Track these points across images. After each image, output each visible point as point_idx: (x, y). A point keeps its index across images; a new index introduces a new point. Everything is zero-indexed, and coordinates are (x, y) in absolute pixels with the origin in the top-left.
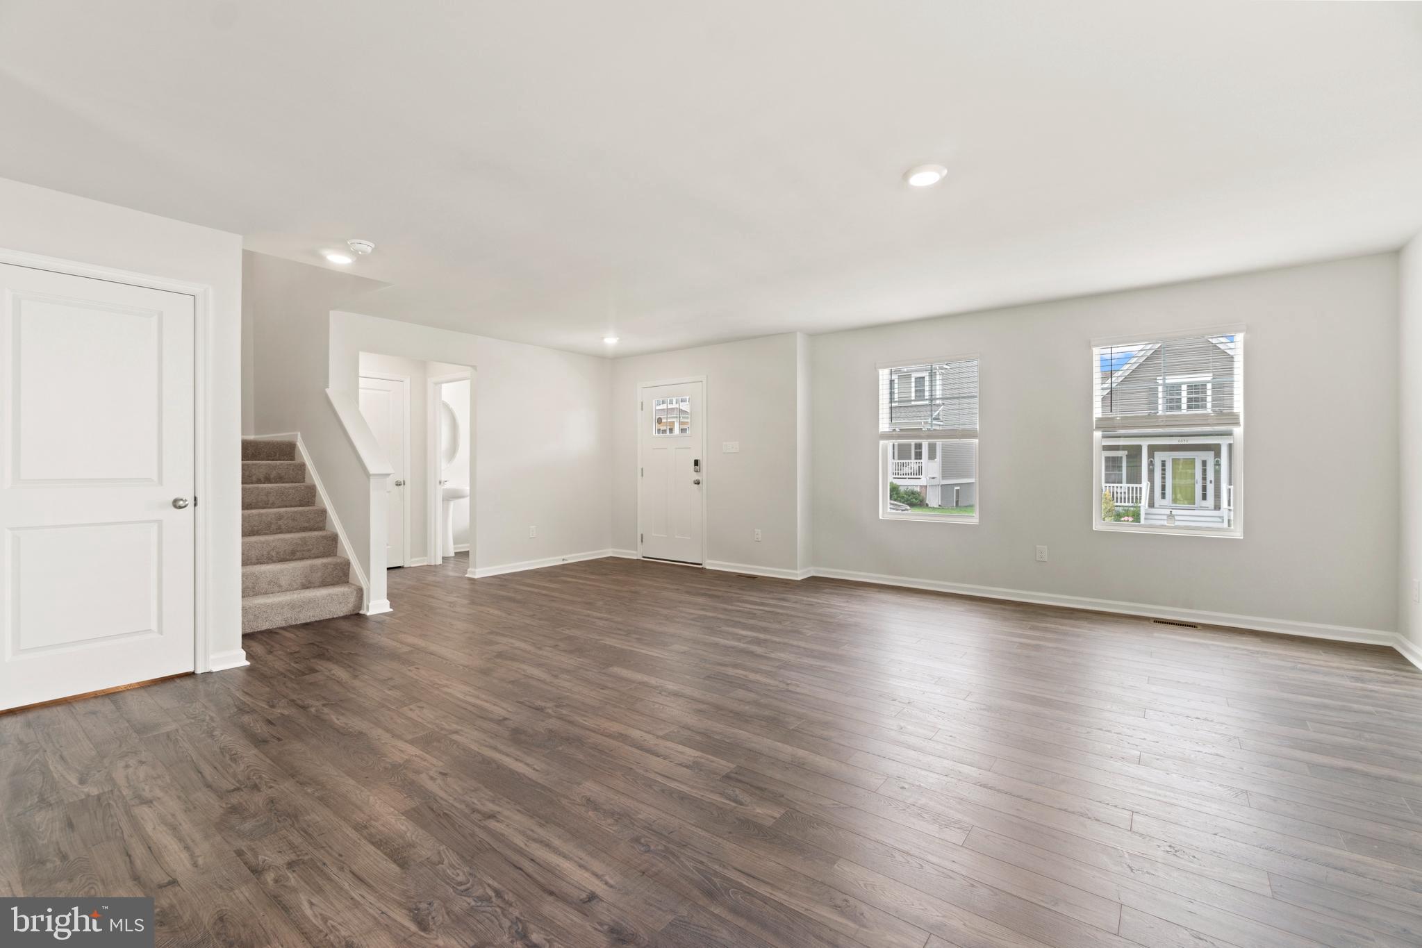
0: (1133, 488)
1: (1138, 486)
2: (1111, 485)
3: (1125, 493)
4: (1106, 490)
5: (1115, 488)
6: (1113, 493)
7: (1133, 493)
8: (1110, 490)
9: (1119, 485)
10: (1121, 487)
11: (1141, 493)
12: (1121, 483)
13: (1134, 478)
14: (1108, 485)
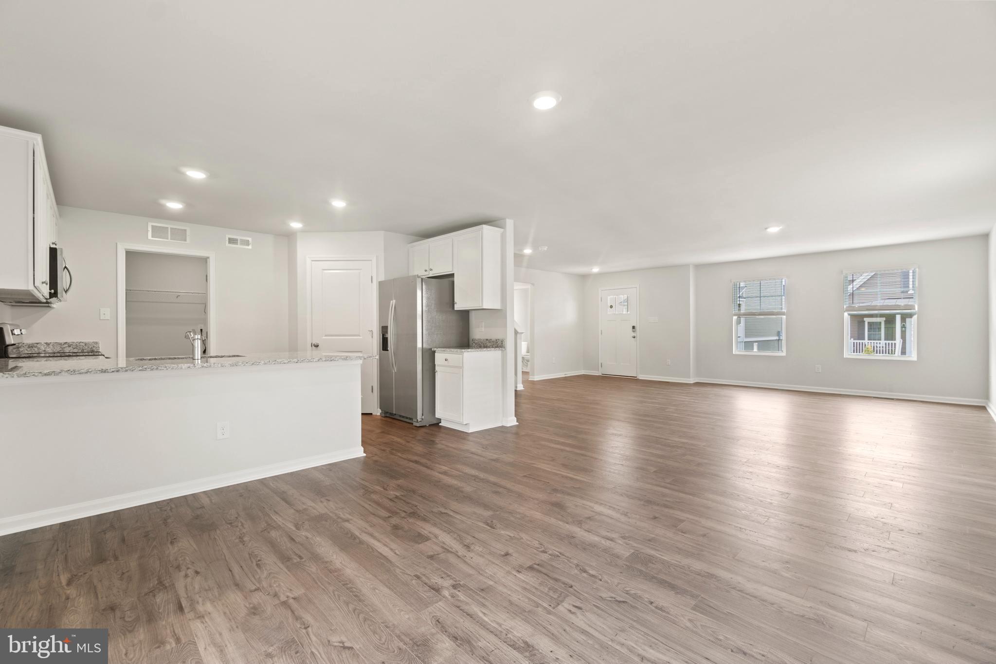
0: (889, 344)
1: (893, 342)
2: (872, 341)
3: (883, 347)
4: (868, 345)
5: (875, 343)
6: (874, 347)
7: (889, 347)
8: (871, 345)
9: (878, 342)
10: (880, 343)
11: (895, 347)
12: (880, 340)
13: (890, 336)
14: (870, 341)
